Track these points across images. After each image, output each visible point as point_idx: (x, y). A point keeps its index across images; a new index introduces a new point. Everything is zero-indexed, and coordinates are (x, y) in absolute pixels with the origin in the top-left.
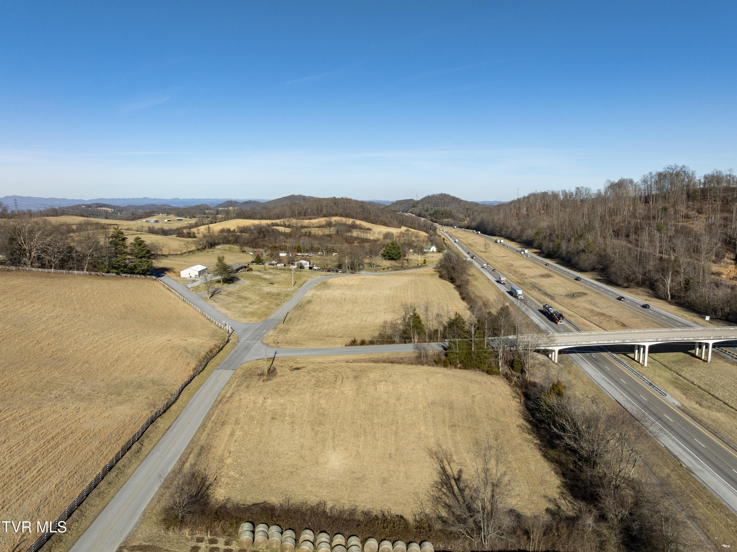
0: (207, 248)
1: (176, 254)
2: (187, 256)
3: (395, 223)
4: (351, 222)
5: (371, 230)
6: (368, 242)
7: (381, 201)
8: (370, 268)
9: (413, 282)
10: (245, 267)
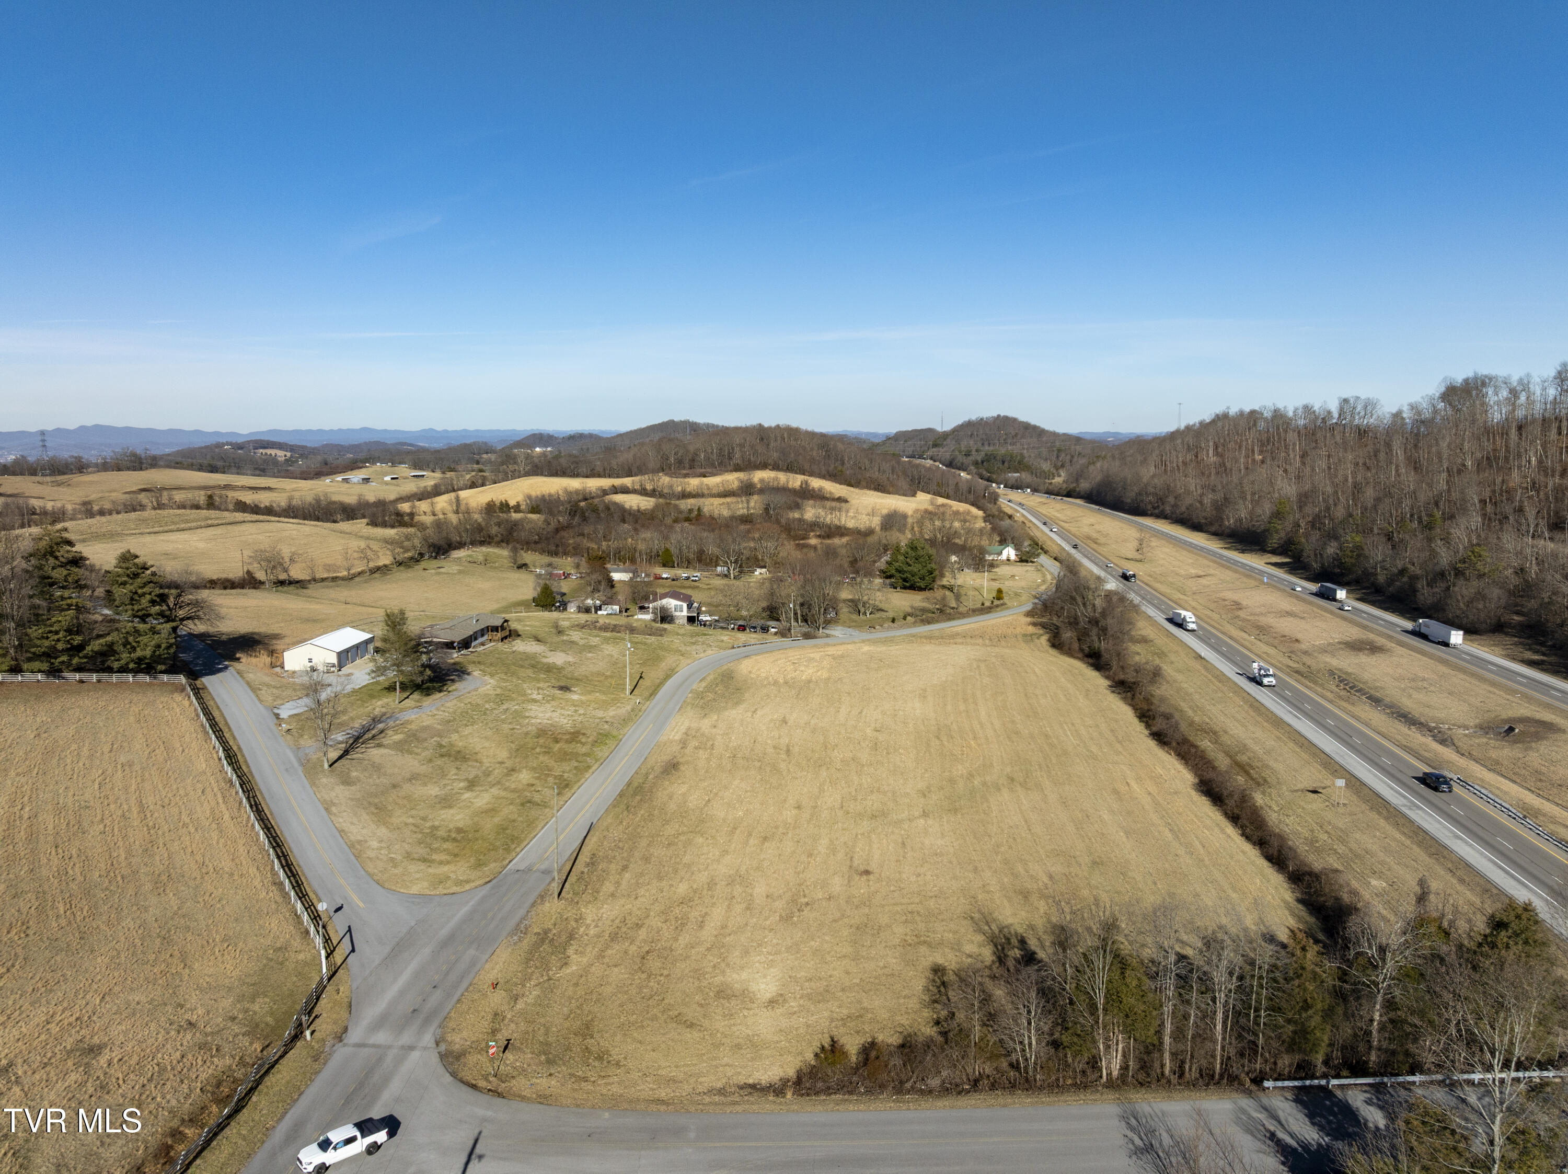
0: (426, 557)
1: (334, 579)
2: (366, 582)
3: (903, 483)
4: (799, 483)
5: (846, 501)
6: (842, 535)
7: (861, 433)
8: (855, 617)
9: (982, 666)
10: (495, 629)
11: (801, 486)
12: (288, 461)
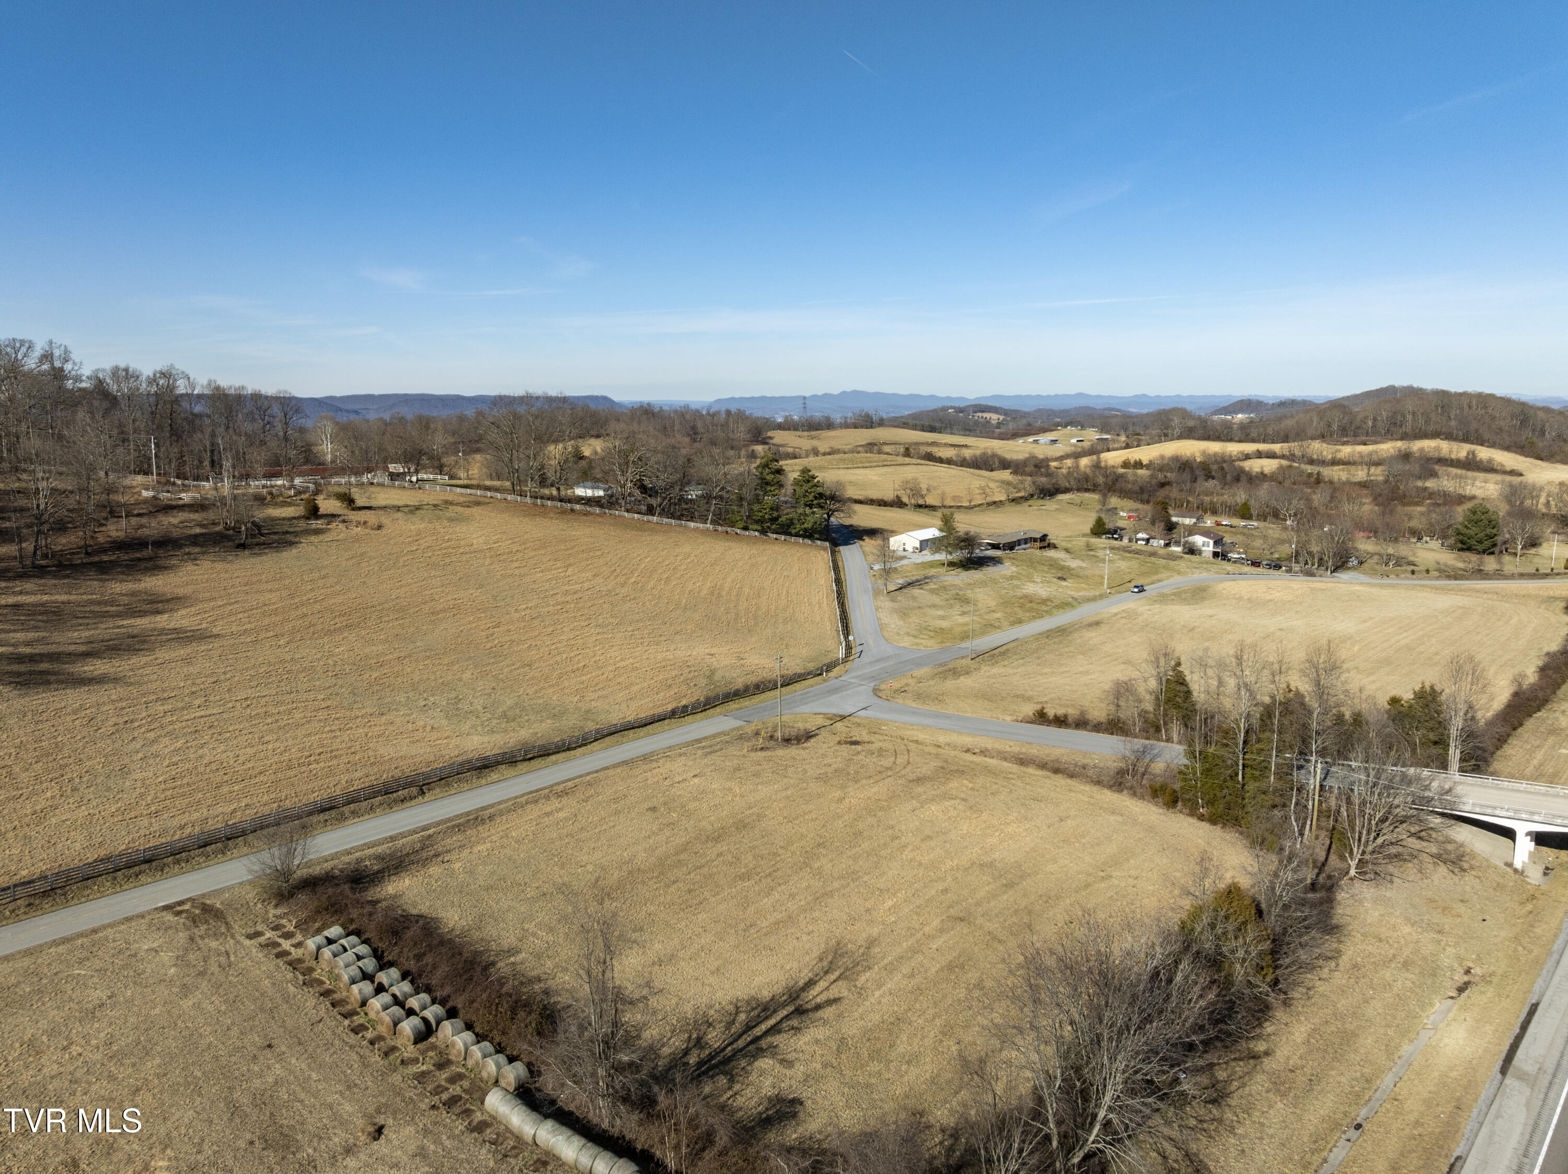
0: (1035, 497)
2: (982, 511)
8: (1378, 567)
10: (1035, 540)
11: (1467, 457)
12: (999, 425)
